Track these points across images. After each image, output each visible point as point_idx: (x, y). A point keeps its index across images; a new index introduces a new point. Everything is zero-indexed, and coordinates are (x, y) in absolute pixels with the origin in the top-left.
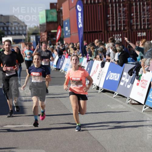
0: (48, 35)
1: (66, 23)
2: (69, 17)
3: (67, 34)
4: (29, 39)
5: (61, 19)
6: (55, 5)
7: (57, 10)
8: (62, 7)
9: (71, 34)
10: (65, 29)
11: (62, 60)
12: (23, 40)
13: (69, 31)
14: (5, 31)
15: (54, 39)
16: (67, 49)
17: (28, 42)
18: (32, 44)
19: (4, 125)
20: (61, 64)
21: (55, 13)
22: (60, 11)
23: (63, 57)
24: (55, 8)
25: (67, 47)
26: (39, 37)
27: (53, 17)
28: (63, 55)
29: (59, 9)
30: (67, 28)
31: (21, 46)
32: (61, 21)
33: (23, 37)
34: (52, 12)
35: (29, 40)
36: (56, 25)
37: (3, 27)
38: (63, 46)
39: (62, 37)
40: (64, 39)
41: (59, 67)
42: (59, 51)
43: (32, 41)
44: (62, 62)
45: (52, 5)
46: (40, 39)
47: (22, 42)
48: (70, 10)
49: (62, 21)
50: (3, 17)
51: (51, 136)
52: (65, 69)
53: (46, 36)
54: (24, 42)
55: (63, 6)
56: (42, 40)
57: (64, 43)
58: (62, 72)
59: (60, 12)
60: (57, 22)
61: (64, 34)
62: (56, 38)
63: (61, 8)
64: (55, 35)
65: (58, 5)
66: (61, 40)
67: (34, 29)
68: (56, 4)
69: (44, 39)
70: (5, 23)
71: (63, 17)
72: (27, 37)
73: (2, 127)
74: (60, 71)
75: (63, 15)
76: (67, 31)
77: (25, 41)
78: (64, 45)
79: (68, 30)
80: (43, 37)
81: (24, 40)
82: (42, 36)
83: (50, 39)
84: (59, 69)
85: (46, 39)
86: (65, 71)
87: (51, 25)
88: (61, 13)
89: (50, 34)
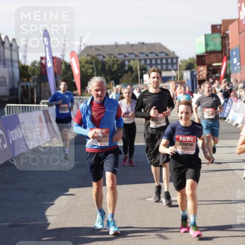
0: (208, 70)
1: (234, 53)
2: (238, 44)
3: (235, 68)
4: (181, 75)
5: (228, 48)
6: (218, 27)
7: (222, 34)
8: (228, 30)
9: (241, 69)
10: (233, 61)
11: (228, 105)
12: (172, 78)
13: (239, 64)
14: (148, 65)
15: (217, 75)
16: (236, 89)
17: (180, 80)
18: (186, 82)
19: (148, 198)
20: (227, 111)
21: (218, 39)
22: (225, 35)
23: (229, 100)
24: (219, 31)
25: (236, 87)
26: (195, 73)
27: (215, 45)
28: (229, 98)
29: (224, 34)
30: (235, 60)
31: (169, 86)
32: (227, 50)
33: (173, 73)
34: (214, 38)
35: (182, 77)
36: (220, 55)
37: (145, 60)
38: (230, 85)
39: (228, 72)
40: (231, 75)
41: (225, 116)
42: (224, 93)
43: (186, 79)
44: (228, 108)
45: (214, 28)
46: (197, 76)
47: (171, 81)
48: (240, 34)
49: (229, 50)
50: (144, 45)
51: (214, 213)
52: (232, 119)
53: (205, 72)
54: (174, 80)
55: (230, 29)
56: (199, 77)
57: (232, 80)
58: (229, 122)
59: (225, 38)
60: (221, 52)
61: (231, 69)
62: (220, 73)
63: (227, 32)
64: (219, 70)
65: (222, 28)
66: (227, 76)
67: (189, 62)
68: (221, 25)
69: (202, 75)
70: (148, 54)
71: (230, 45)
72: (178, 72)
73: (144, 199)
74: (226, 120)
75: (230, 41)
76: (236, 64)
77: (176, 79)
78: (231, 83)
79: (237, 62)
80: (201, 72)
81: (174, 77)
82: (199, 72)
83: (211, 75)
84: (225, 119)
85: (205, 76)
86: (233, 121)
87: (212, 56)
88: (227, 39)
89: (211, 68)
